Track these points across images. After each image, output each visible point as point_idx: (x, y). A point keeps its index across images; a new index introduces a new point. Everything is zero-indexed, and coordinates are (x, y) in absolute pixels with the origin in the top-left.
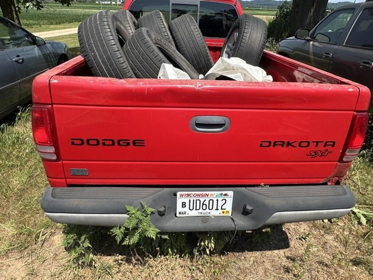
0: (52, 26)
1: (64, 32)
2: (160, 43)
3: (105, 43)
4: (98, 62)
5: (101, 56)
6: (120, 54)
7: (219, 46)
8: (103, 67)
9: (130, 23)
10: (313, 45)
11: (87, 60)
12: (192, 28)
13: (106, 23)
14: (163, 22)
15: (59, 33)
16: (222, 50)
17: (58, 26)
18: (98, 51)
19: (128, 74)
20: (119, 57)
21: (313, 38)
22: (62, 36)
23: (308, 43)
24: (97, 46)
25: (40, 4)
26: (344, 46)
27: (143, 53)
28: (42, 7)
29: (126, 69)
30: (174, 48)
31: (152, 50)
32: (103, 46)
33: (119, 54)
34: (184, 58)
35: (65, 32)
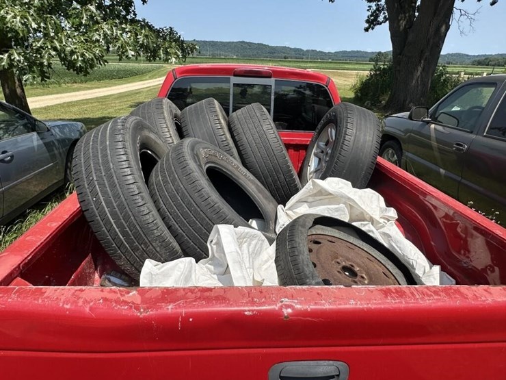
0: (76, 85)
1: (89, 94)
2: (214, 159)
3: (116, 181)
4: (103, 214)
5: (109, 203)
6: (143, 199)
7: (304, 143)
8: (112, 221)
9: (167, 122)
10: (435, 129)
11: (84, 210)
12: (265, 128)
13: (120, 145)
14: (219, 119)
15: (84, 95)
16: (309, 150)
17: (84, 85)
18: (105, 193)
19: (155, 231)
20: (140, 204)
21: (435, 119)
22: (86, 100)
23: (427, 126)
24: (102, 185)
25: (46, 74)
26: (485, 136)
27: (183, 193)
28: (48, 78)
29: (152, 224)
30: (237, 162)
31: (199, 188)
32: (113, 186)
33: (140, 200)
34: (252, 177)
35: (92, 94)
